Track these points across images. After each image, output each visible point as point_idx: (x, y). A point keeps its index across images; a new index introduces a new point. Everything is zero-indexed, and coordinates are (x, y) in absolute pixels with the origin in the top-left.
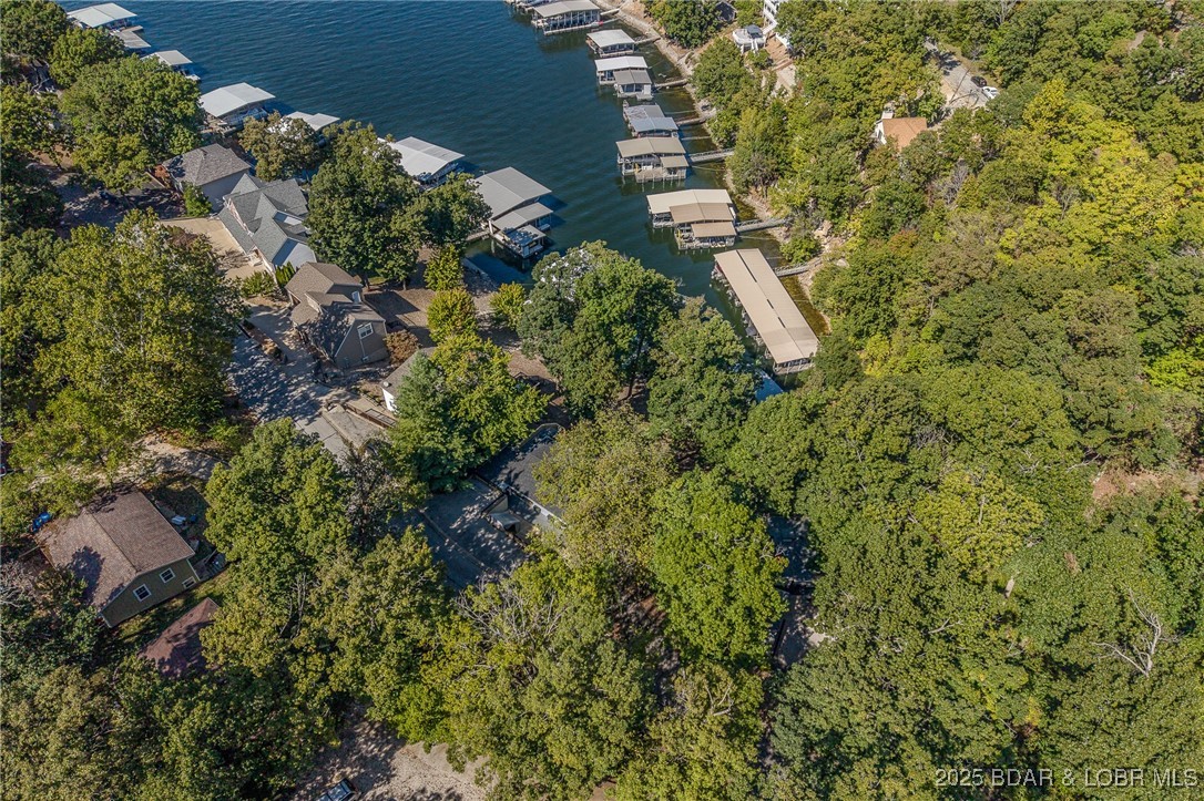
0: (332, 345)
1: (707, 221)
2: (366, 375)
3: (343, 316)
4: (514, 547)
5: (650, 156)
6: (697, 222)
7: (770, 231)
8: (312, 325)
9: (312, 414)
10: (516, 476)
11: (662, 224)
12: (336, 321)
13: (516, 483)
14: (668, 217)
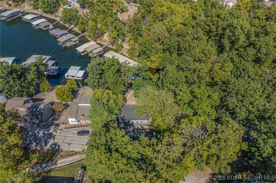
0: (40, 117)
1: (95, 49)
2: (53, 120)
3: (38, 107)
4: (139, 132)
5: (67, 40)
6: (93, 50)
7: (108, 46)
8: (27, 115)
9: (52, 137)
10: (124, 118)
11: (83, 54)
12: (36, 110)
13: (125, 119)
14: (85, 51)
